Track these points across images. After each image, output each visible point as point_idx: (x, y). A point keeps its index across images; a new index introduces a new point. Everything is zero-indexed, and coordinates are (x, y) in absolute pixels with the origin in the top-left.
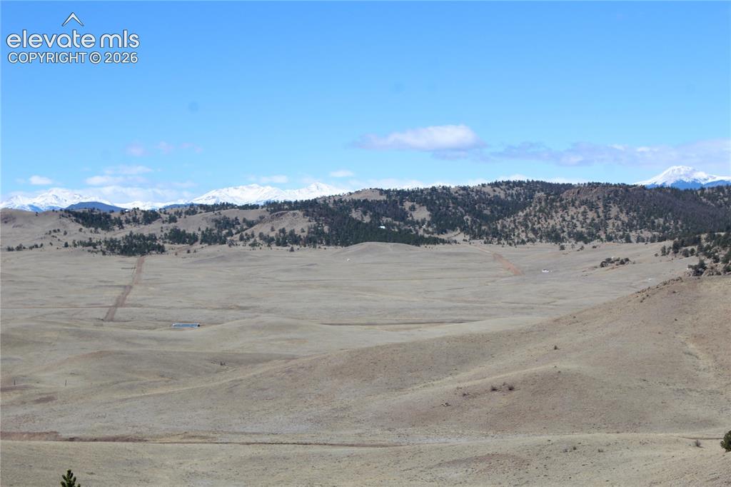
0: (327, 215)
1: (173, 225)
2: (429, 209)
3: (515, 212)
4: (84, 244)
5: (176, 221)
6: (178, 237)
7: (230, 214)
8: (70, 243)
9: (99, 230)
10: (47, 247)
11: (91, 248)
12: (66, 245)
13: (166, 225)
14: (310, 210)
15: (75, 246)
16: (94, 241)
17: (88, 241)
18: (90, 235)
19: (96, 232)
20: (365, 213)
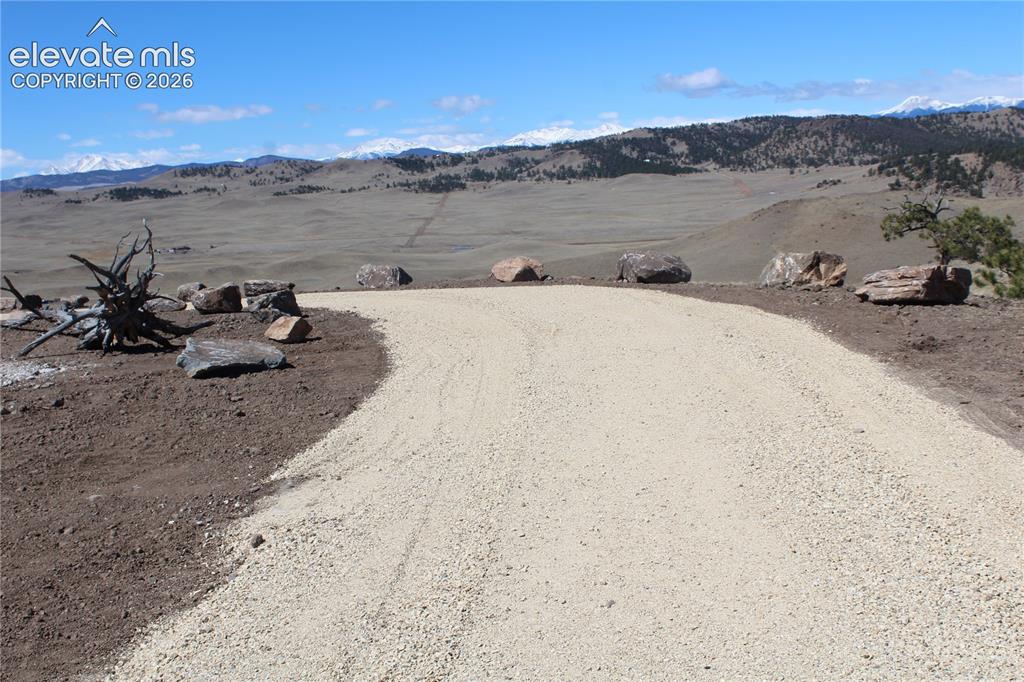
0: (599, 153)
1: (474, 166)
2: (687, 144)
3: (758, 144)
4: (402, 185)
5: (477, 163)
6: (478, 175)
7: (521, 155)
8: (391, 185)
9: (415, 172)
10: (373, 188)
11: (406, 188)
12: (388, 186)
13: (470, 166)
14: (585, 149)
15: (395, 186)
16: (410, 182)
17: (405, 182)
18: (407, 177)
19: (413, 174)
20: (633, 149)
